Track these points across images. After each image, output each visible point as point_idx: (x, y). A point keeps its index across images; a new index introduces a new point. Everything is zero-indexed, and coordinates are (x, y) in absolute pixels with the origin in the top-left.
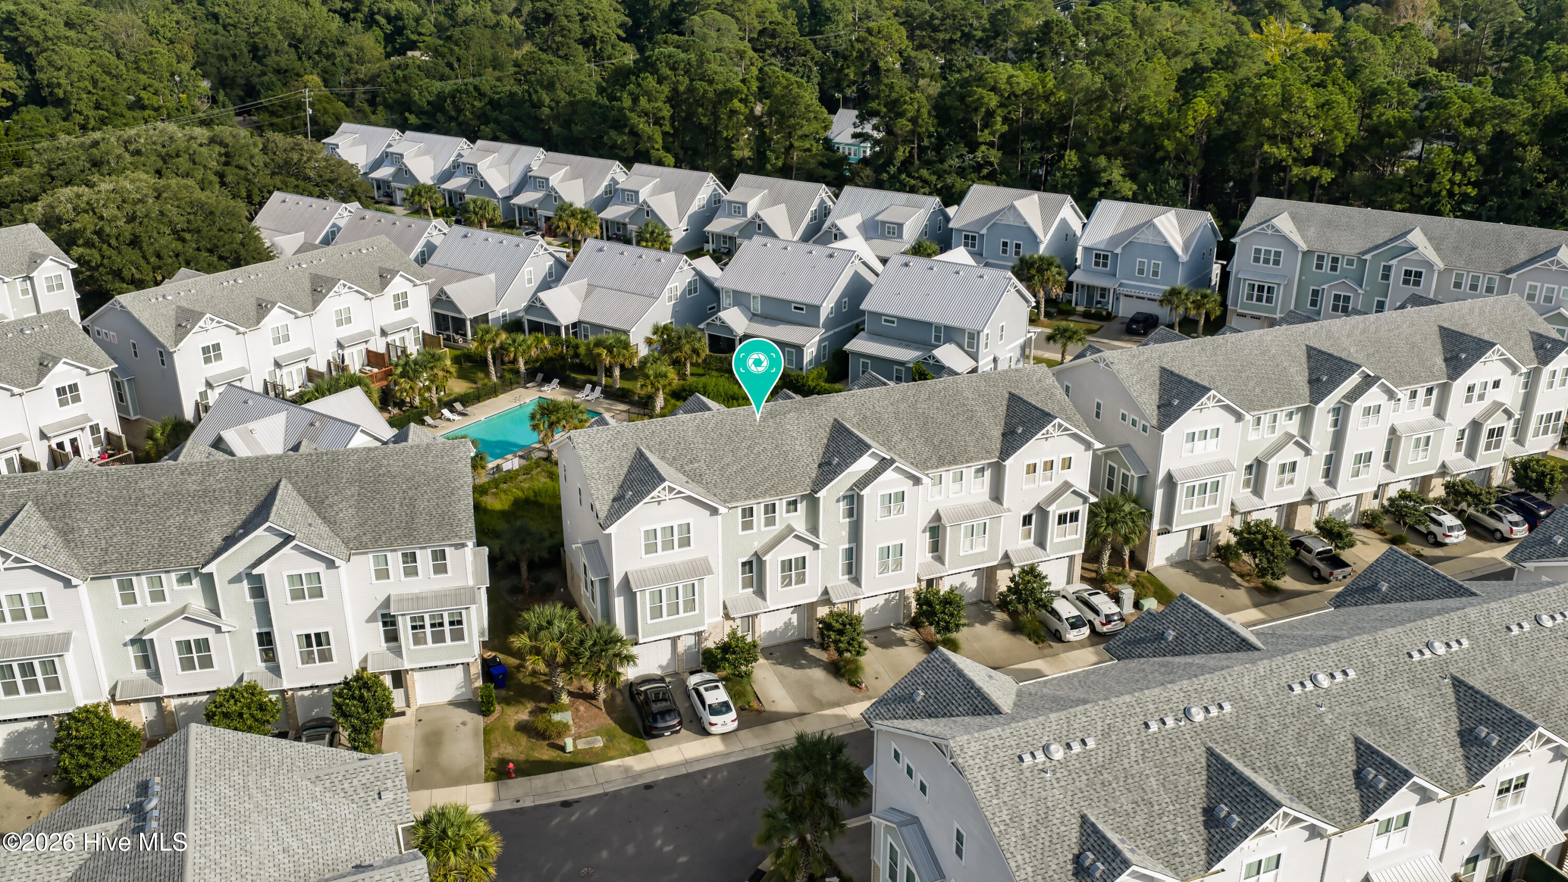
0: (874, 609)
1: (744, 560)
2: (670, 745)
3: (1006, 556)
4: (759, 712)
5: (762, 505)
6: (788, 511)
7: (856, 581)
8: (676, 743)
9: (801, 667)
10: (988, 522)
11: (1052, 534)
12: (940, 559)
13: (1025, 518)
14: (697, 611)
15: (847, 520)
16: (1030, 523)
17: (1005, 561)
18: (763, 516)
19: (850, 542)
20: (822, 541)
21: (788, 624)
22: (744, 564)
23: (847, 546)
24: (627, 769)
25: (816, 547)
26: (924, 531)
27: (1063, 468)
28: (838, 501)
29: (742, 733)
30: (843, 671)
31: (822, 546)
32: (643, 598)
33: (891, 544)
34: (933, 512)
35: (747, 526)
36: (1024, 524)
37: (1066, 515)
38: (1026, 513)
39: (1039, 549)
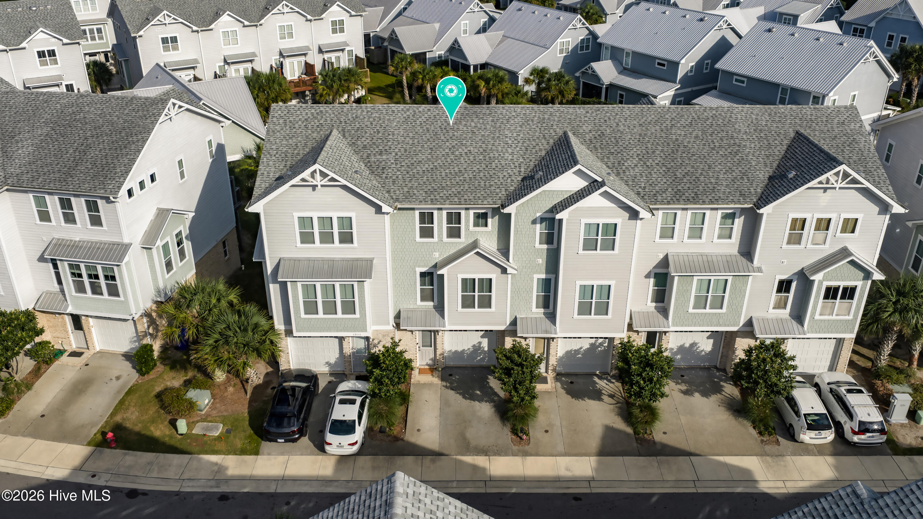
0: (577, 351)
1: (424, 270)
2: (282, 454)
3: (750, 323)
4: (397, 439)
5: (444, 213)
6: (476, 225)
7: (552, 317)
8: (290, 453)
9: (473, 398)
10: (730, 279)
11: (815, 308)
12: (664, 312)
13: (781, 283)
14: (357, 315)
15: (545, 246)
16: (788, 290)
17: (748, 329)
18: (445, 225)
19: (547, 272)
20: (512, 265)
21: (477, 348)
22: (423, 275)
23: (543, 276)
24: (220, 469)
25: (504, 271)
26: (648, 276)
27: (844, 231)
28: (534, 222)
29: (362, 459)
30: (510, 414)
31: (509, 270)
32: (295, 290)
33: (596, 283)
34: (661, 256)
35: (427, 233)
36: (779, 290)
37: (836, 289)
38: (784, 277)
39: (794, 323)
